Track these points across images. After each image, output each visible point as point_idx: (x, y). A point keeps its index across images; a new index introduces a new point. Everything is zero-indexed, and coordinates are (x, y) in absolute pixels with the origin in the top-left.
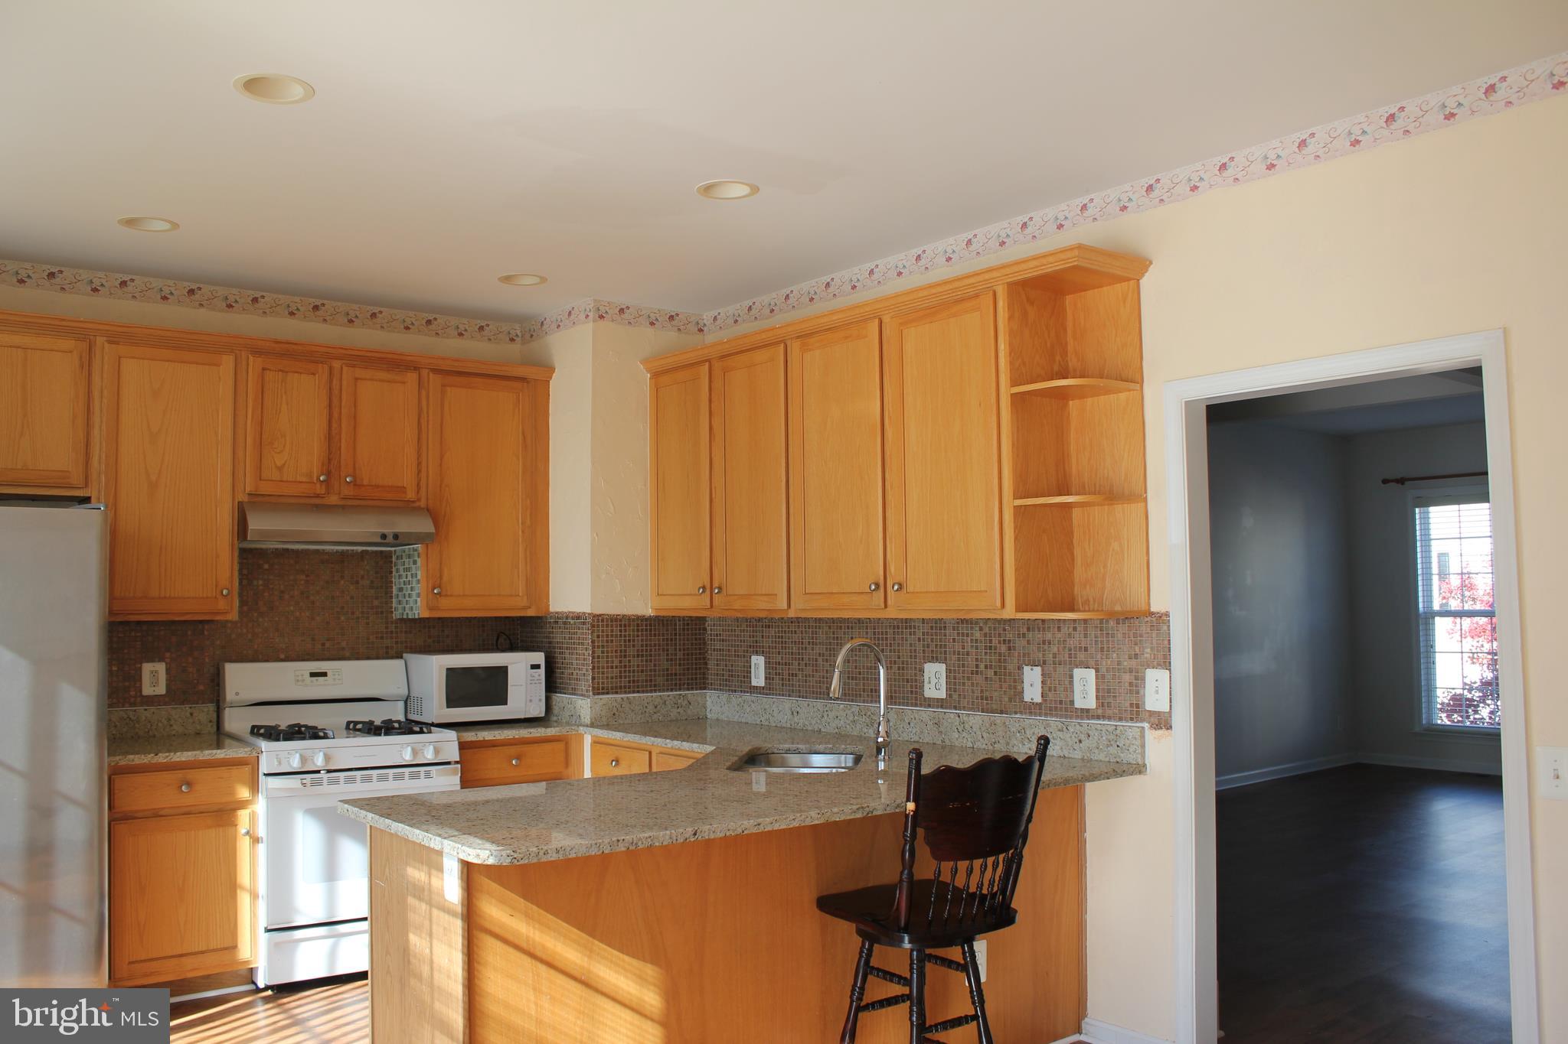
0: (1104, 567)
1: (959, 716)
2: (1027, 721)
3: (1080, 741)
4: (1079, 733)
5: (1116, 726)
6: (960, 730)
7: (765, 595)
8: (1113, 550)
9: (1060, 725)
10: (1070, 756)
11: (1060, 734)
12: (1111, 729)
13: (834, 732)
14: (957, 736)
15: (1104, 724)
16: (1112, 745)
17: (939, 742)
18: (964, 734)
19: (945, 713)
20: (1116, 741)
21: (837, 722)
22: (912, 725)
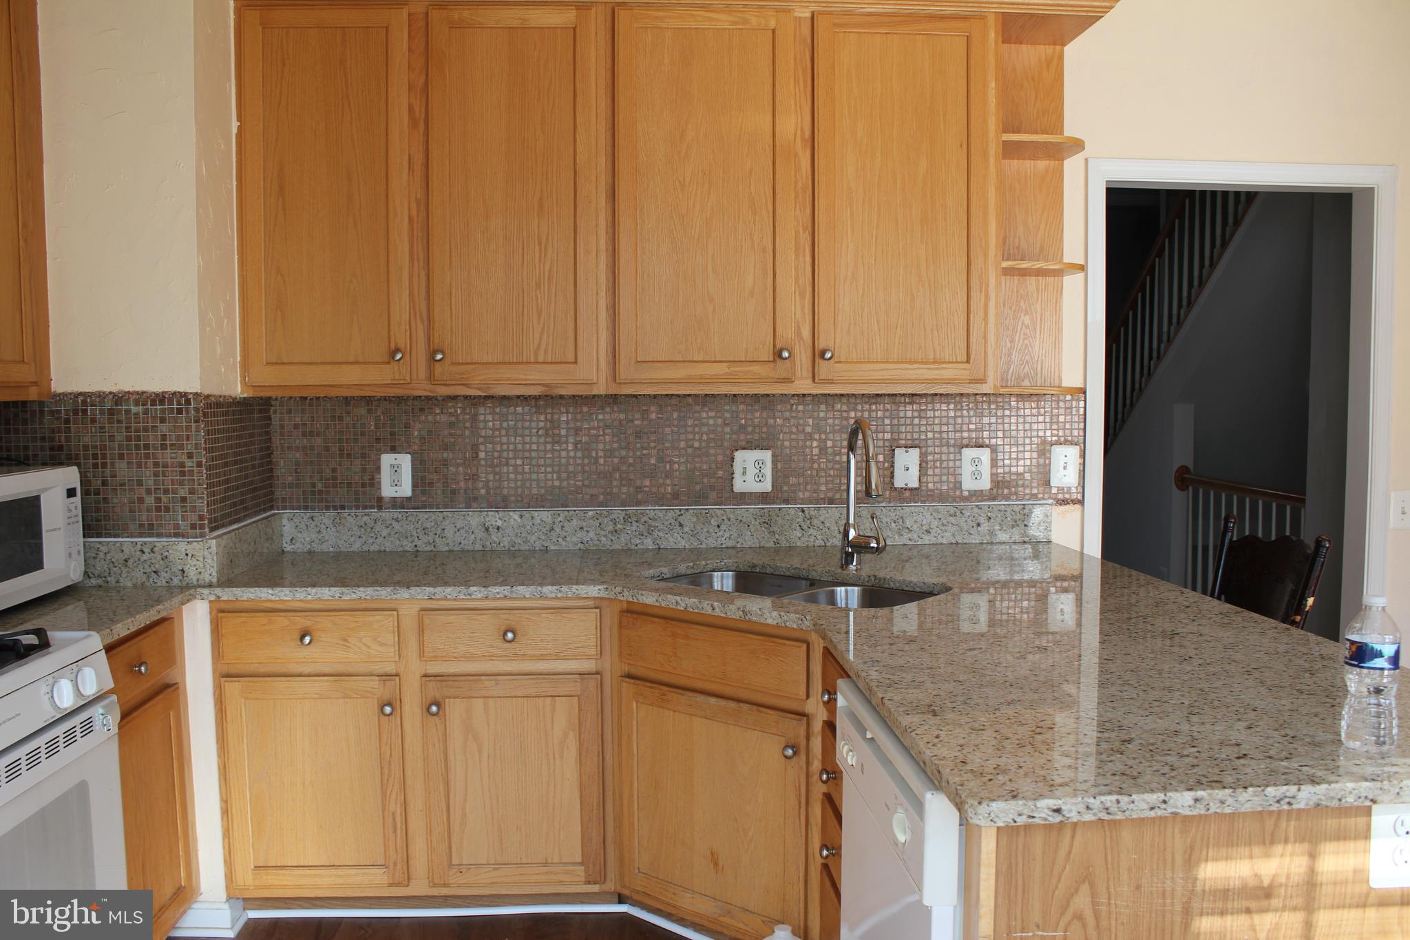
0: (1011, 342)
1: (803, 511)
2: (908, 509)
3: (979, 525)
4: (977, 515)
5: (1024, 505)
6: (805, 527)
7: (552, 363)
8: (1023, 324)
9: (952, 510)
10: (965, 541)
11: (952, 520)
12: (1017, 509)
13: (577, 547)
14: (799, 535)
15: (1009, 505)
16: (1018, 525)
17: (772, 544)
18: (811, 531)
19: (780, 509)
20: (1023, 521)
21: (580, 534)
22: (723, 527)
